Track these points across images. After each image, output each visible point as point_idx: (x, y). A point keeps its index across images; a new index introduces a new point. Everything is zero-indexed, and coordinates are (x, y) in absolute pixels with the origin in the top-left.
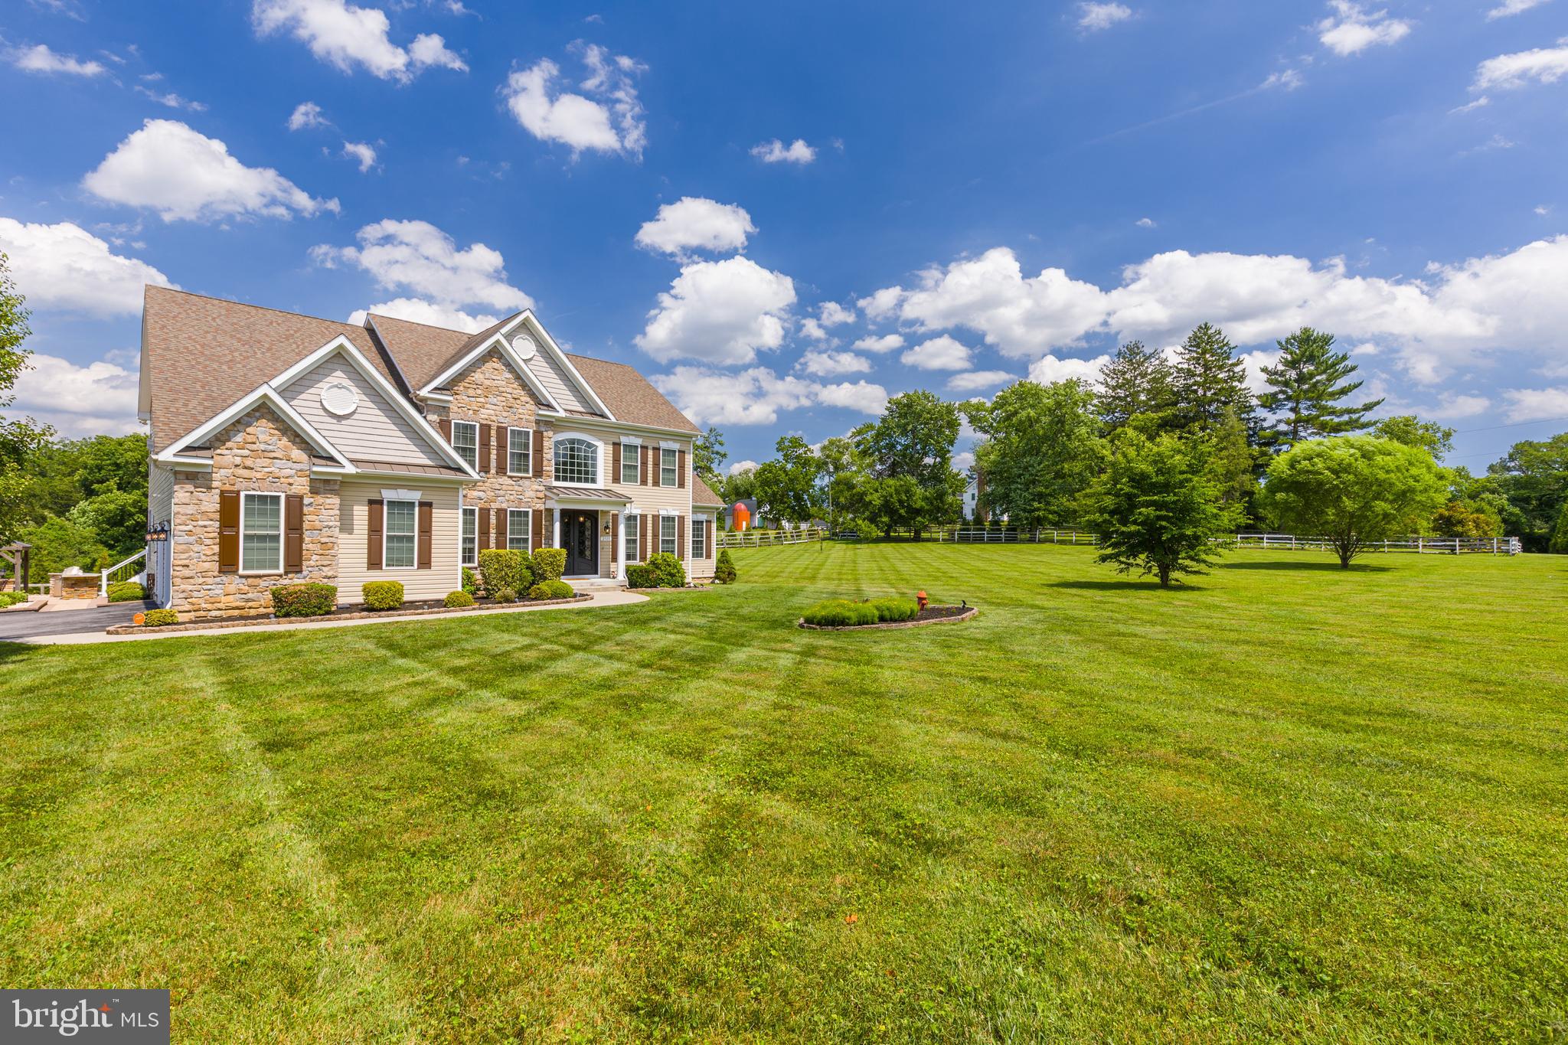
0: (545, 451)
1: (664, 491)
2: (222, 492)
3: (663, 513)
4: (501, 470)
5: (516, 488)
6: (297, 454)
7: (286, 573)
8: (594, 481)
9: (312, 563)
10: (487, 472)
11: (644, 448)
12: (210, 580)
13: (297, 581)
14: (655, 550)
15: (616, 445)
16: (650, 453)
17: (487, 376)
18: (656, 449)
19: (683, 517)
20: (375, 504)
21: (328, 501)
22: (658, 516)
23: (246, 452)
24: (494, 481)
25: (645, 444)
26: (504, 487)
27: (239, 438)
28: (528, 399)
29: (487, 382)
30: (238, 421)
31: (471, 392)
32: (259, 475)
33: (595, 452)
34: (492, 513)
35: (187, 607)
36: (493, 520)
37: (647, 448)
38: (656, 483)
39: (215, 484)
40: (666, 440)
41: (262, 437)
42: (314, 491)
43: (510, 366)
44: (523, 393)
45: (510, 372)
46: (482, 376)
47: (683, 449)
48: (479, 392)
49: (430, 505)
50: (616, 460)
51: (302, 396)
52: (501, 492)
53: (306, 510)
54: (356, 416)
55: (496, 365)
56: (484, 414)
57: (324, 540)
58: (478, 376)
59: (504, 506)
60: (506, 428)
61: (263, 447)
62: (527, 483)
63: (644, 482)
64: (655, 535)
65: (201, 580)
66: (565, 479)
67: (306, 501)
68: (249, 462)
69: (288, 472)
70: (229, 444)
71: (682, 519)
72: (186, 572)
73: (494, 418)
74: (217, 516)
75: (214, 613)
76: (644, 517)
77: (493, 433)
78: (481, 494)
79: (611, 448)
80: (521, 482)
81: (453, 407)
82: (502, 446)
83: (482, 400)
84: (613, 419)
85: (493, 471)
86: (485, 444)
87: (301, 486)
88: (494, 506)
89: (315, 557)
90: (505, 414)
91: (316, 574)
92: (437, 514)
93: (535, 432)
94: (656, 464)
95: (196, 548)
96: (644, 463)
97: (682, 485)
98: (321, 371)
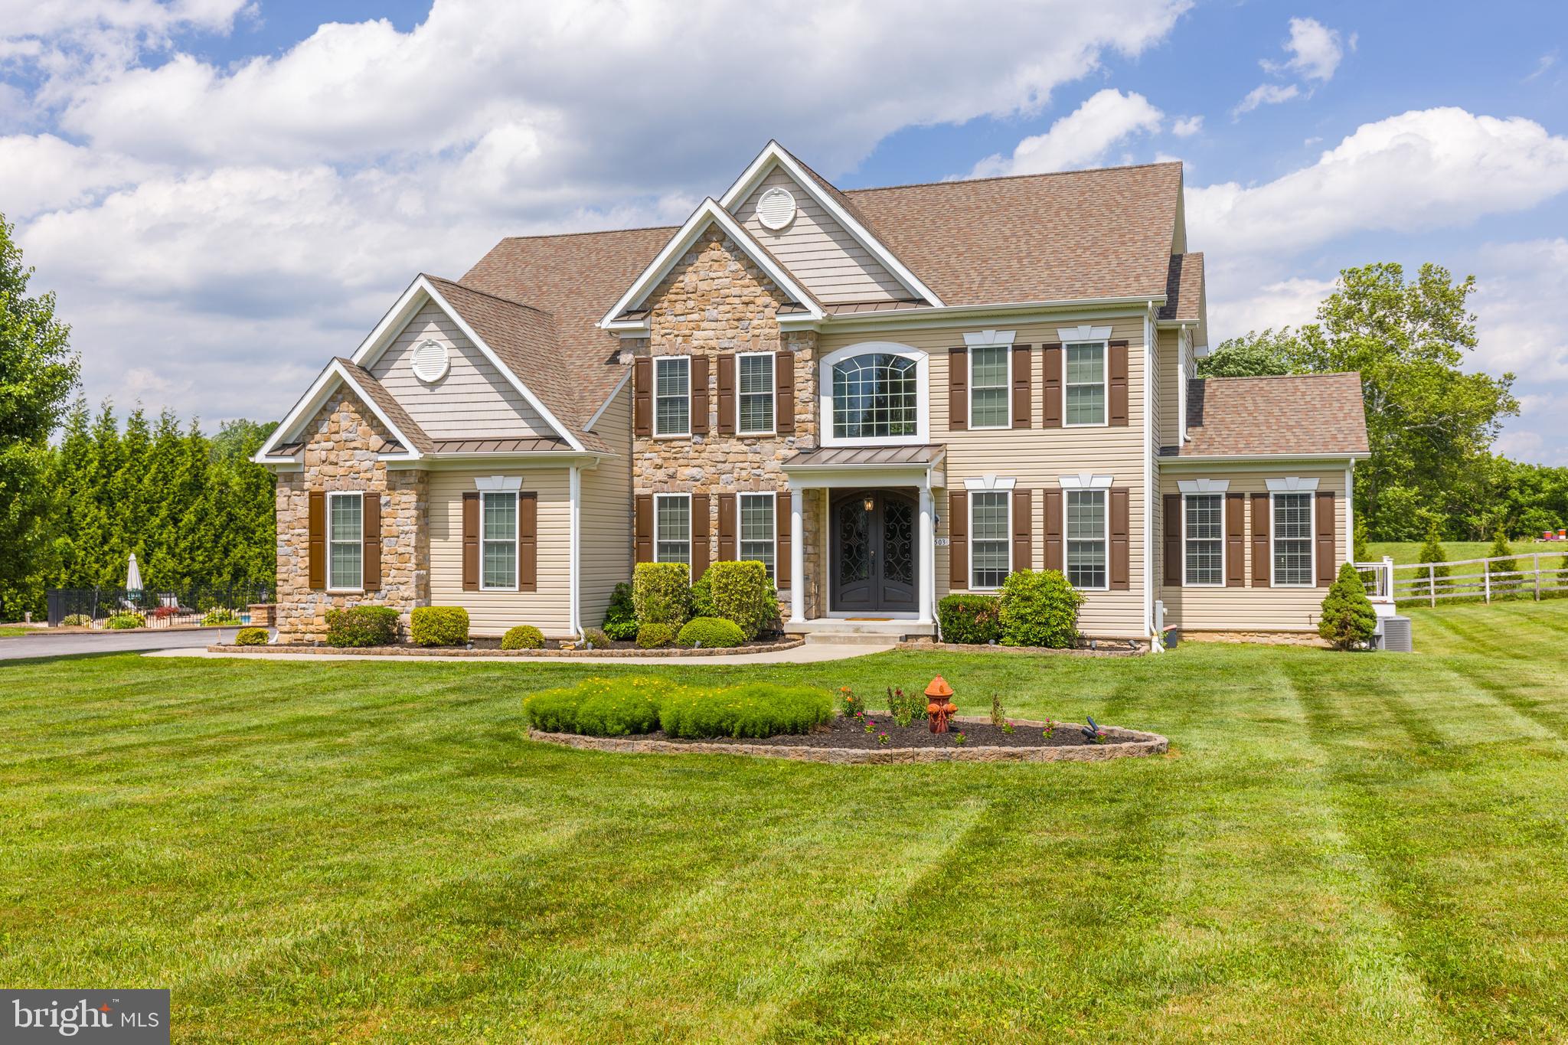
0: (798, 386)
1: (1073, 436)
2: (312, 495)
3: (1068, 483)
4: (726, 429)
5: (751, 457)
6: (376, 441)
7: (367, 592)
8: (912, 430)
9: (390, 580)
10: (704, 434)
11: (1022, 350)
12: (304, 598)
13: (377, 603)
14: (1052, 561)
15: (957, 353)
16: (1037, 358)
17: (702, 274)
18: (1051, 349)
19: (1125, 491)
20: (470, 497)
21: (404, 498)
22: (1059, 492)
23: (330, 445)
24: (718, 447)
25: (1023, 341)
26: (731, 457)
27: (324, 429)
28: (768, 300)
29: (703, 286)
30: (324, 409)
31: (679, 308)
32: (341, 471)
33: (911, 374)
34: (714, 501)
35: (287, 628)
36: (714, 514)
37: (1028, 348)
38: (1052, 420)
39: (307, 485)
40: (1073, 324)
41: (344, 424)
42: (392, 487)
43: (736, 249)
44: (759, 290)
45: (738, 259)
46: (694, 277)
47: (1120, 336)
48: (690, 304)
49: (533, 496)
50: (957, 383)
51: (396, 365)
52: (728, 466)
53: (384, 511)
54: (449, 381)
55: (715, 254)
56: (699, 337)
57: (401, 550)
58: (689, 279)
59: (730, 489)
60: (732, 357)
61: (344, 436)
62: (767, 446)
63: (1022, 420)
64: (1052, 533)
65: (296, 597)
66: (854, 433)
67: (383, 500)
68: (332, 457)
69: (368, 464)
70: (317, 437)
71: (1121, 497)
72: (287, 588)
73: (713, 343)
74: (306, 523)
75: (309, 637)
76: (1023, 497)
77: (713, 367)
78: (695, 472)
79: (944, 360)
80: (757, 447)
81: (656, 338)
82: (725, 389)
83: (695, 316)
84: (936, 303)
85: (714, 432)
86: (700, 389)
87: (378, 482)
88: (715, 490)
89: (393, 572)
90: (730, 333)
91: (393, 595)
92: (545, 509)
93: (779, 355)
94: (1052, 379)
95: (293, 560)
96: (1022, 381)
97: (1120, 417)
98: (413, 328)
